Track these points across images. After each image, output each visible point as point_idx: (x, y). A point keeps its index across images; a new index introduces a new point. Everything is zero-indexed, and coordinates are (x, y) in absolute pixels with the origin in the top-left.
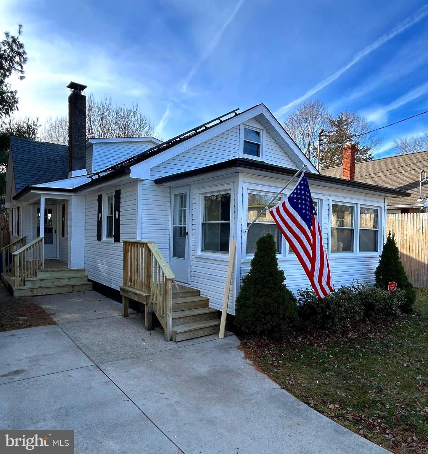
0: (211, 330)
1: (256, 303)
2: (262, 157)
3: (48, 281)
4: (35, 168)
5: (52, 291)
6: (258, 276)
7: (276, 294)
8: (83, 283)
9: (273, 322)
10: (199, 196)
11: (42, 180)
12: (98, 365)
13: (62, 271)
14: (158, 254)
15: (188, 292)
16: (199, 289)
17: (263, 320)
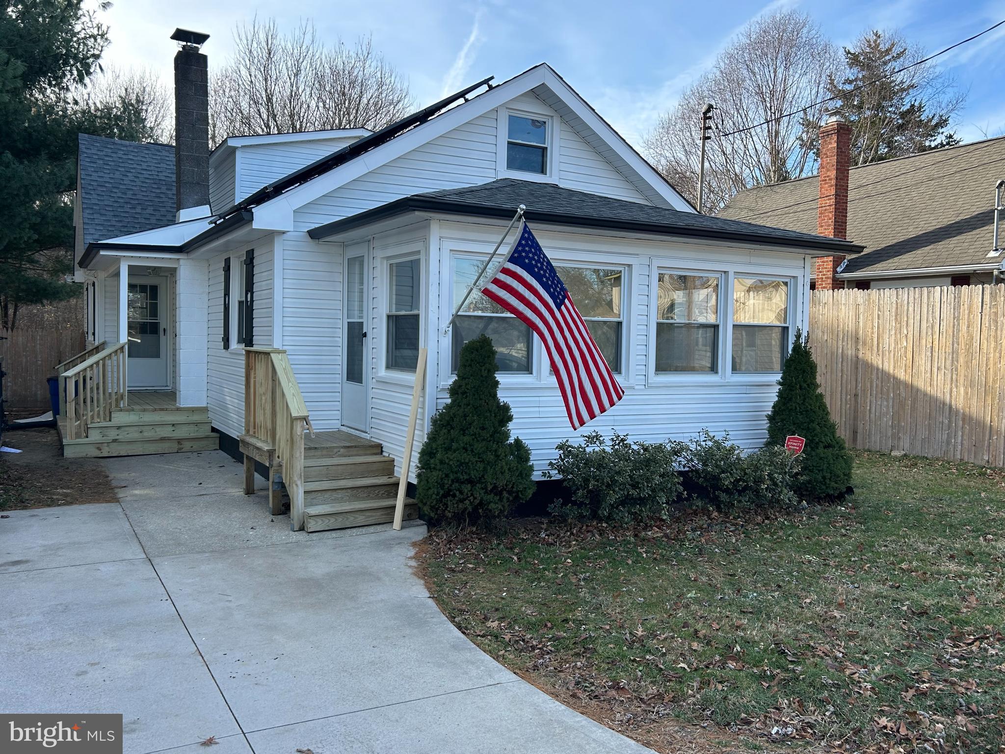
0: (382, 515)
1: (445, 463)
2: (551, 176)
3: (132, 429)
4: (128, 200)
5: (138, 449)
6: (453, 414)
7: (482, 448)
8: (201, 434)
9: (475, 498)
10: (382, 264)
11: (137, 226)
12: (151, 558)
13: (162, 410)
14: (286, 374)
15: (356, 447)
16: (381, 442)
17: (457, 493)
